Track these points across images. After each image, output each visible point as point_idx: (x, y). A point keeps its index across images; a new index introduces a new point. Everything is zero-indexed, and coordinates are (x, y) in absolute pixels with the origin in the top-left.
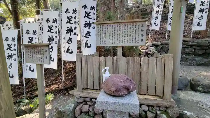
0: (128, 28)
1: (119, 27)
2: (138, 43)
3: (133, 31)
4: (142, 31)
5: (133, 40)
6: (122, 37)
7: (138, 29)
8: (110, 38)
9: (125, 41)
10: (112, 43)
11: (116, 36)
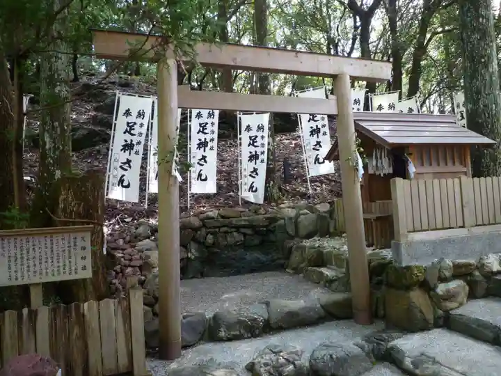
0: (52, 244)
1: (31, 244)
2: (76, 273)
3: (64, 251)
4: (84, 248)
5: (64, 269)
6: (40, 263)
7: (75, 245)
8: (10, 268)
9: (47, 273)
10: (17, 279)
11: (25, 262)
